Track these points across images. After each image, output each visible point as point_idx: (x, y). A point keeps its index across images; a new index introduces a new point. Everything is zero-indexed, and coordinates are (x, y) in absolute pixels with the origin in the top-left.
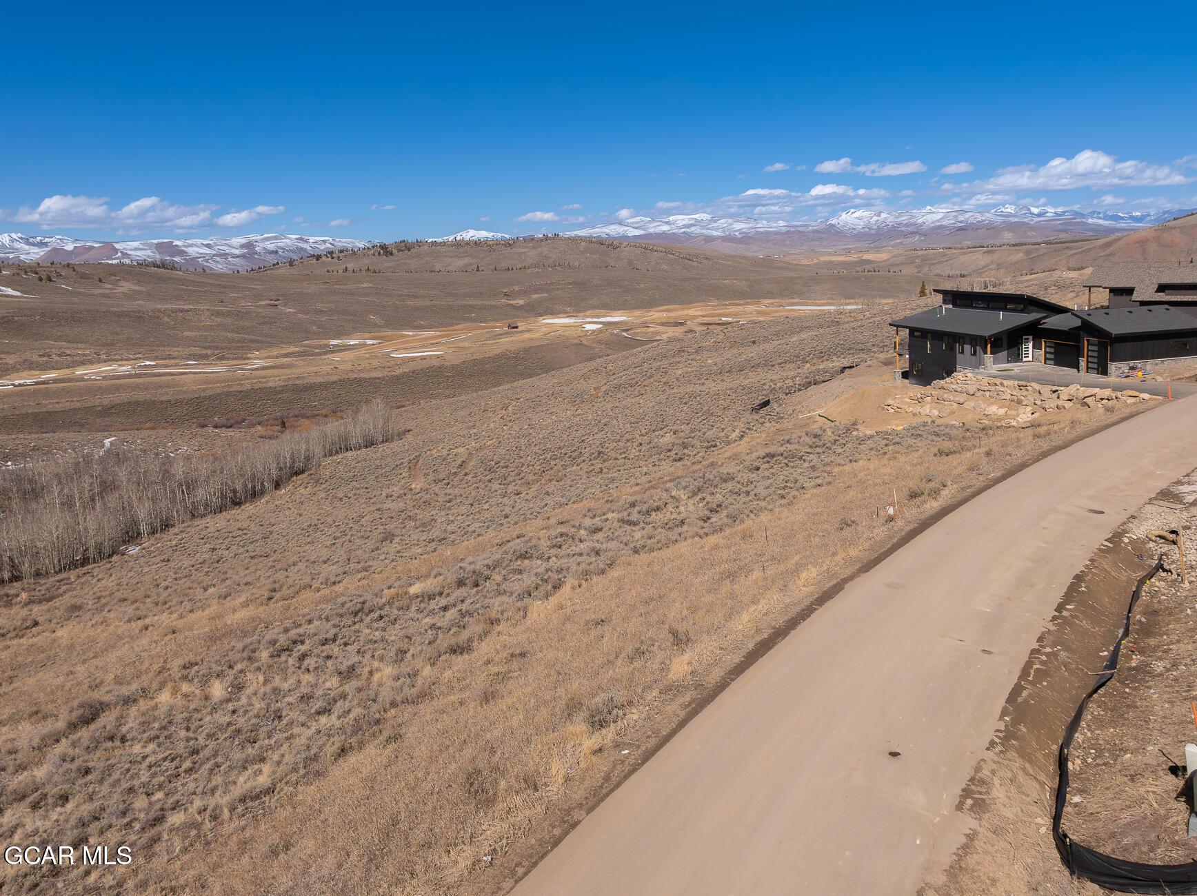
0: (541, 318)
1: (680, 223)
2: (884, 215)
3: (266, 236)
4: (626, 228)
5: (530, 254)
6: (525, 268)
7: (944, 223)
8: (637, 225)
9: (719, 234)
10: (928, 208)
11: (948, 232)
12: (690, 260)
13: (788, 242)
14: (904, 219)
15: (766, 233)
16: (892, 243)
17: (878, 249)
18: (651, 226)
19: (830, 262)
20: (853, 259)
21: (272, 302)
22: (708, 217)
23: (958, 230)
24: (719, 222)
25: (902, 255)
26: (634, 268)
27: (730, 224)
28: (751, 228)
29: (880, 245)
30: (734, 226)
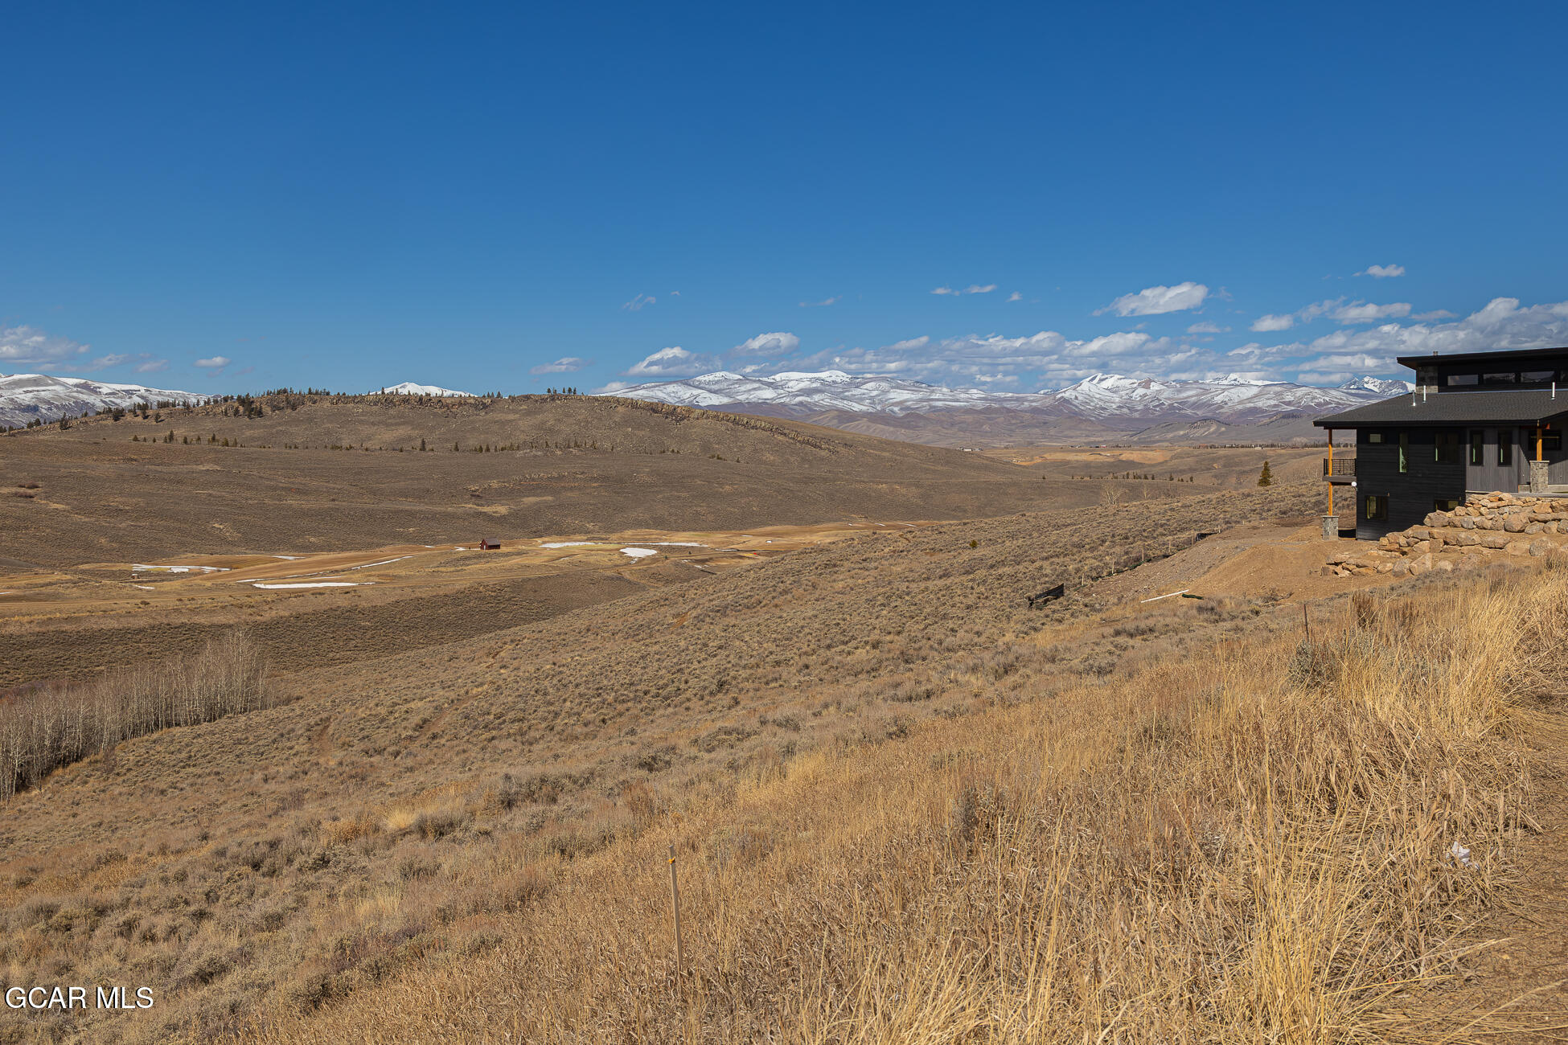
0: (539, 541)
1: (795, 386)
2: (1155, 387)
3: (17, 377)
4: (696, 392)
5: (520, 423)
6: (511, 448)
7: (1260, 404)
8: (716, 387)
9: (864, 408)
10: (1233, 376)
11: (1267, 420)
12: (815, 446)
13: (986, 428)
14: (1190, 394)
15: (949, 410)
16: (1169, 436)
17: (1147, 445)
18: (743, 388)
19: (1063, 463)
20: (1100, 459)
21: (22, 490)
22: (846, 377)
23: (1283, 417)
24: (865, 386)
25: (1188, 455)
26: (713, 457)
27: (884, 392)
28: (921, 400)
29: (1150, 437)
30: (892, 395)
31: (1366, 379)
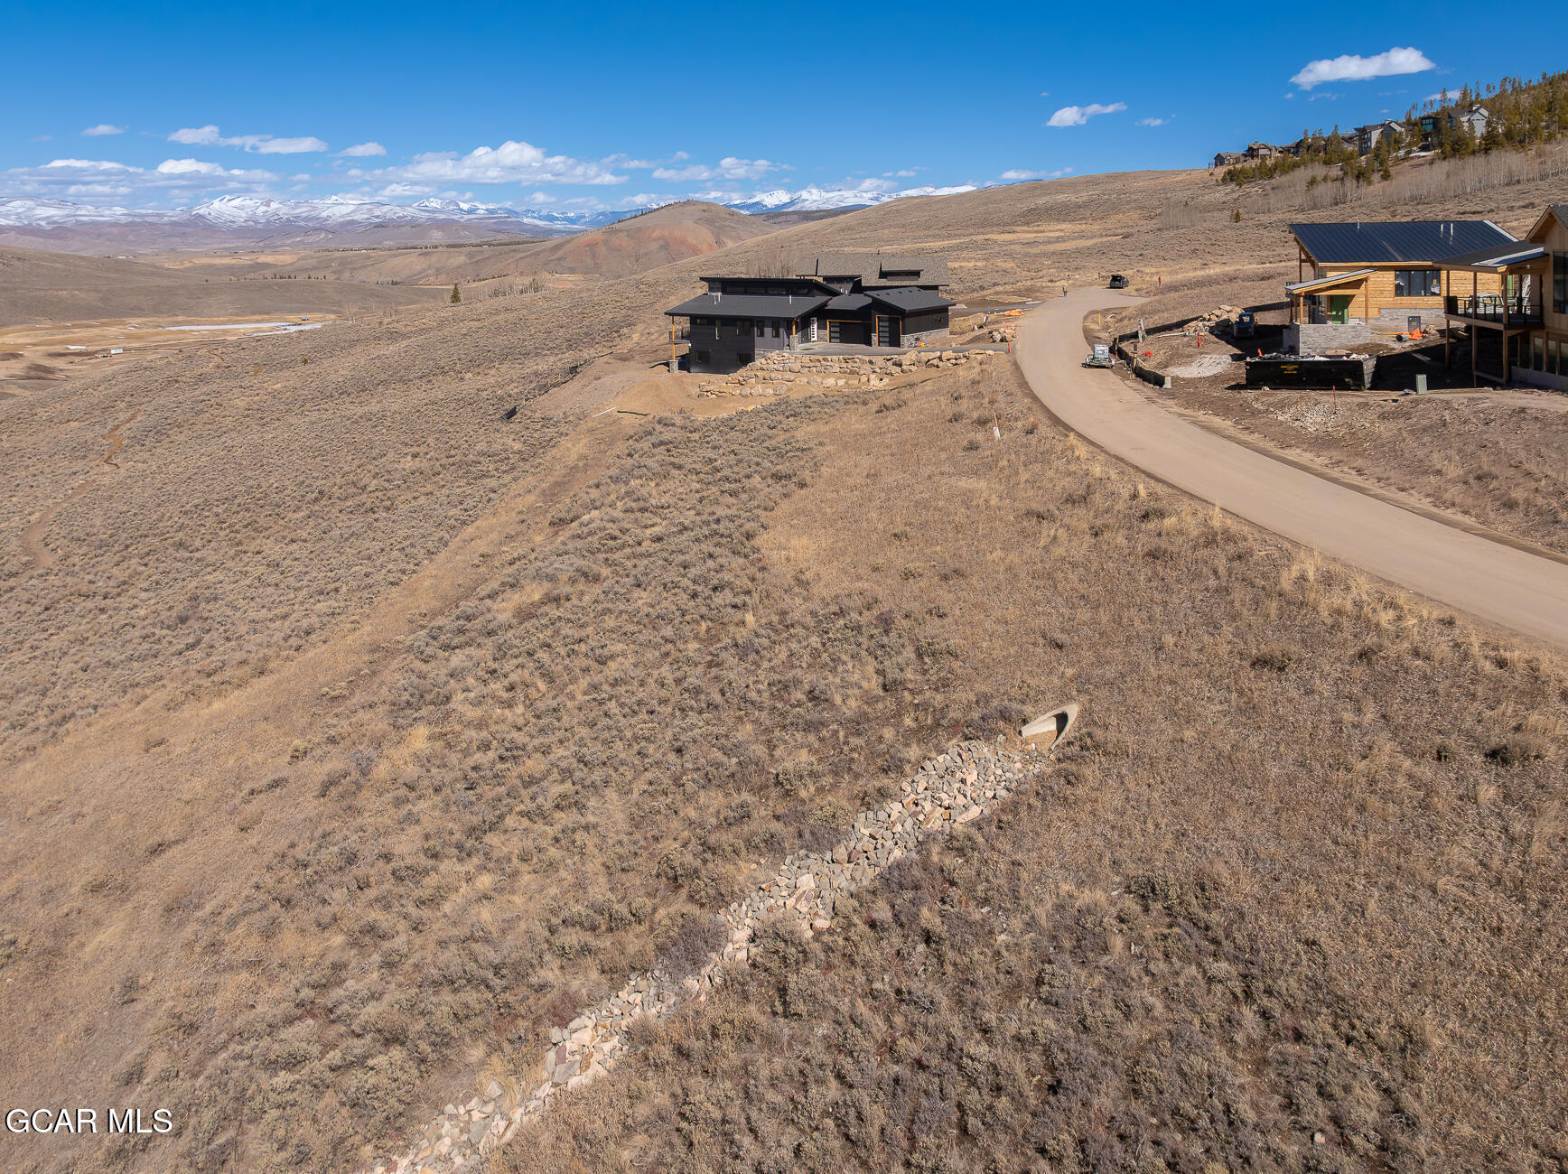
2: (274, 205)
7: (356, 218)
9: (11, 222)
10: (334, 197)
11: (362, 229)
13: (131, 238)
14: (303, 210)
15: (94, 223)
16: (289, 242)
17: (274, 249)
19: (211, 266)
20: (241, 262)
23: (375, 227)
25: (312, 257)
27: (30, 209)
28: (68, 216)
29: (275, 243)
30: (37, 212)
31: (430, 200)
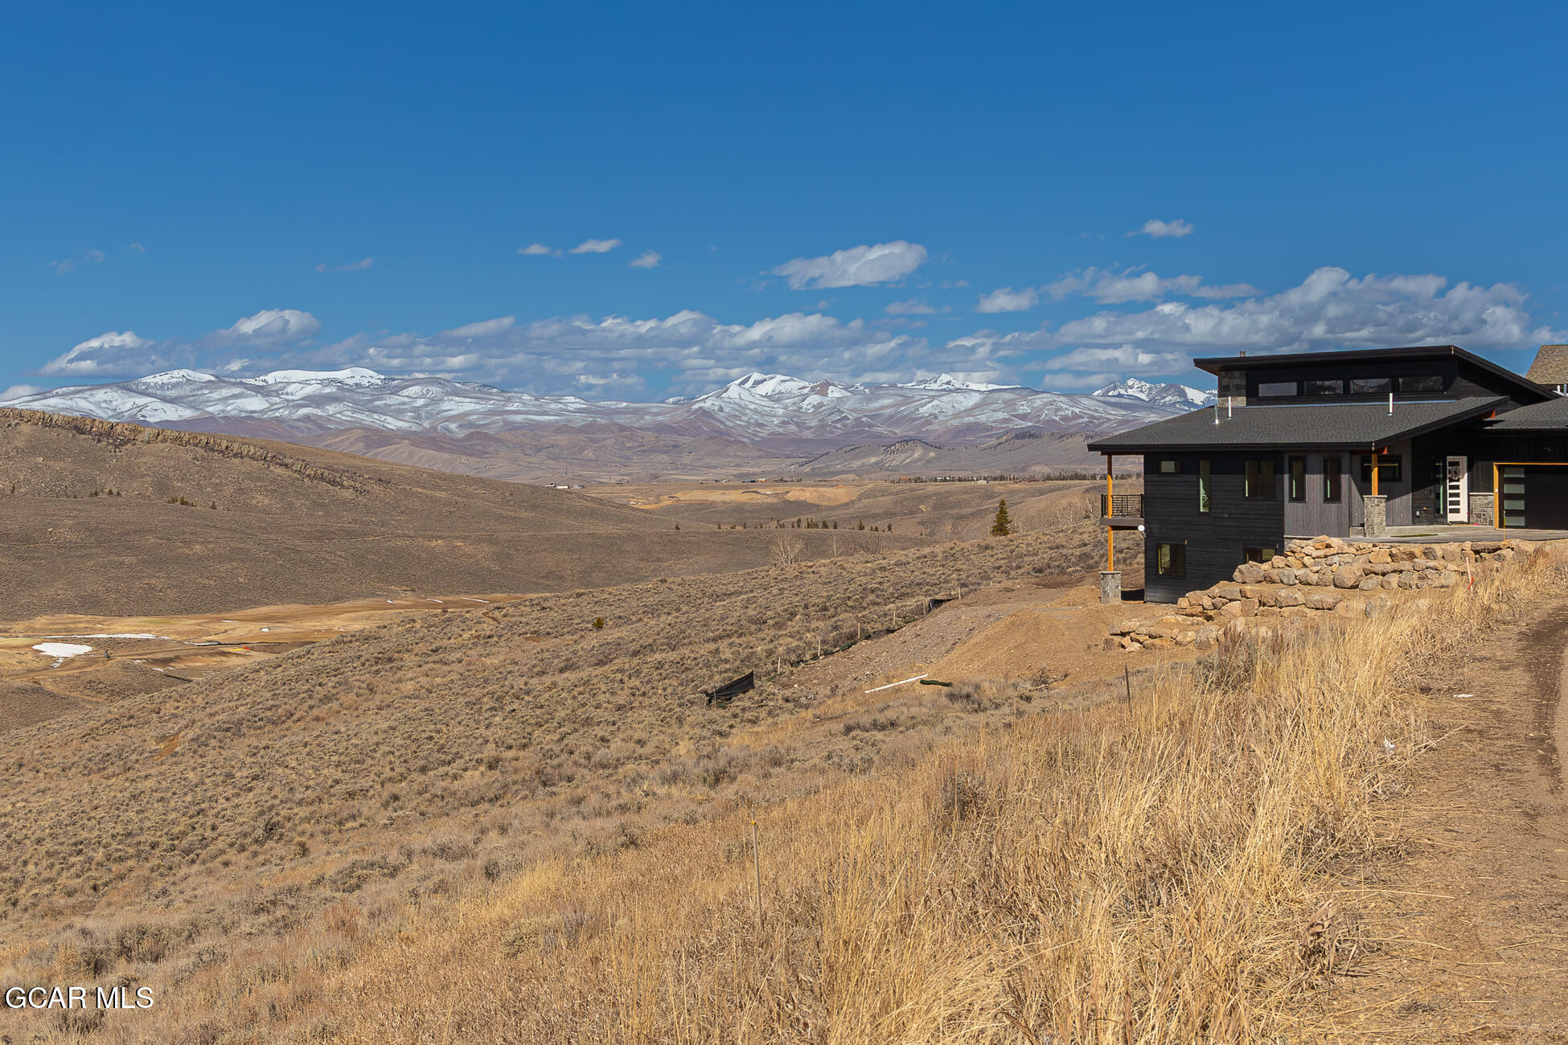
1: (298, 392)
2: (834, 393)
4: (141, 400)
7: (983, 418)
8: (173, 393)
9: (404, 425)
10: (945, 377)
11: (993, 441)
12: (333, 483)
13: (589, 454)
14: (884, 403)
15: (533, 427)
16: (856, 464)
17: (824, 478)
18: (215, 395)
20: (758, 499)
22: (376, 378)
23: (1017, 437)
24: (405, 392)
25: (884, 492)
26: (174, 501)
27: (435, 401)
28: (492, 413)
29: (827, 467)
30: (446, 406)
31: (1130, 383)
